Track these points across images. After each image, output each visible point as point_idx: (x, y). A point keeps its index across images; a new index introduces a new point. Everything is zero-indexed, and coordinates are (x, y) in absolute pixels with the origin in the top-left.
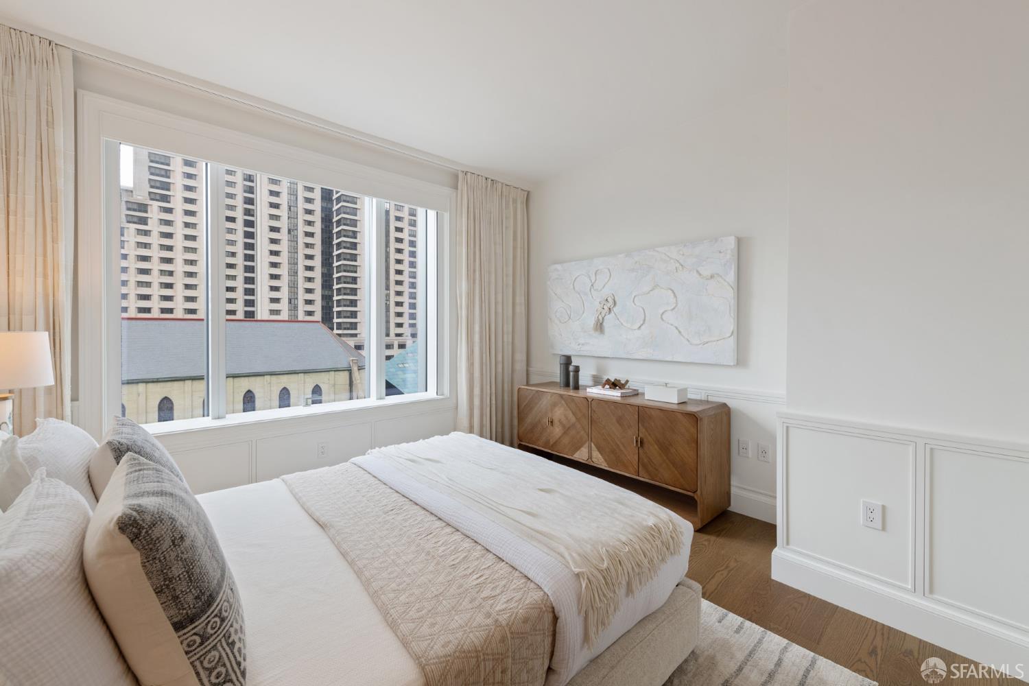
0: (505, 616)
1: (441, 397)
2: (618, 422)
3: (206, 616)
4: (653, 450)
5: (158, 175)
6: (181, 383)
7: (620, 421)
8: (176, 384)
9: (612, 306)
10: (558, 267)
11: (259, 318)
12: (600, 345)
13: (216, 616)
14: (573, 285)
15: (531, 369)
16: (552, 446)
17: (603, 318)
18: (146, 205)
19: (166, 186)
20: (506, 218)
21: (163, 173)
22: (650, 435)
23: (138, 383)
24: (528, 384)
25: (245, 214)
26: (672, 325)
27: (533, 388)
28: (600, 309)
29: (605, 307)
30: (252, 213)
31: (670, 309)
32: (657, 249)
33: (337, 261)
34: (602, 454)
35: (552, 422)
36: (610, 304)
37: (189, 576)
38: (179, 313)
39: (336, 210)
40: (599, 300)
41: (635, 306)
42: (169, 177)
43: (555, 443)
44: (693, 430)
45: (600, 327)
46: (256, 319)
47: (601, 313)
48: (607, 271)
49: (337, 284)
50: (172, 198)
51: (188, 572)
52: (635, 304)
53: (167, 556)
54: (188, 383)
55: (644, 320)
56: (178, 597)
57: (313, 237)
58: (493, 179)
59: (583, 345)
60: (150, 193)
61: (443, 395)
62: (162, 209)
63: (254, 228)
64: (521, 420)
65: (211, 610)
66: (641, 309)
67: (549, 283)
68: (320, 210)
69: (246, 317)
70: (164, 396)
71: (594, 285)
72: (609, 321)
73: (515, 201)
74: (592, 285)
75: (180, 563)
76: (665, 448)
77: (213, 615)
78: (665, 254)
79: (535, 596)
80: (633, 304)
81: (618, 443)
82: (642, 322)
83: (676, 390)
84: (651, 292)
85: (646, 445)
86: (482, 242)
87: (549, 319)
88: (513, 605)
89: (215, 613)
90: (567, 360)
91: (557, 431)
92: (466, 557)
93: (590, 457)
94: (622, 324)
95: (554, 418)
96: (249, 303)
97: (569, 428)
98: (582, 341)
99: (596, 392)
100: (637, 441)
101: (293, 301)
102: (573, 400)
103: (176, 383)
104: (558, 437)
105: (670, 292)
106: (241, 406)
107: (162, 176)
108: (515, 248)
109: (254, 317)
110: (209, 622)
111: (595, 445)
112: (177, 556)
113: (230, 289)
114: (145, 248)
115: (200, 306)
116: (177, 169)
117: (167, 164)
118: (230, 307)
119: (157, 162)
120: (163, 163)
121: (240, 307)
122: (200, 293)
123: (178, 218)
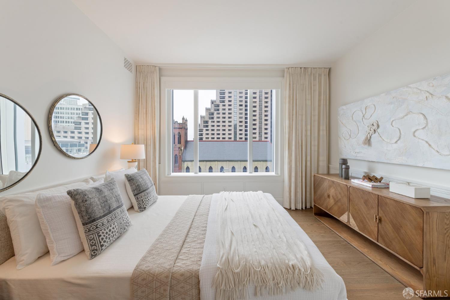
0: (176, 269)
1: (277, 175)
2: (365, 203)
3: (91, 224)
4: (388, 227)
7: (366, 202)
9: (376, 129)
10: (344, 107)
12: (369, 153)
13: (95, 225)
14: (352, 117)
15: (330, 166)
16: (329, 210)
17: (370, 137)
18: (219, 105)
19: (224, 98)
20: (314, 85)
21: (223, 93)
22: (386, 216)
23: (215, 161)
24: (318, 173)
25: (245, 103)
26: (423, 140)
27: (320, 176)
28: (368, 131)
29: (371, 129)
30: (247, 102)
31: (421, 128)
32: (409, 86)
34: (355, 221)
35: (329, 196)
36: (376, 127)
37: (87, 212)
38: (227, 139)
40: (367, 125)
41: (393, 128)
42: (225, 94)
43: (330, 208)
44: (420, 220)
45: (368, 142)
47: (369, 133)
48: (373, 106)
50: (225, 101)
51: (86, 210)
52: (393, 126)
53: (80, 204)
55: (400, 137)
56: (83, 216)
57: (268, 108)
58: (305, 67)
59: (358, 153)
60: (220, 101)
61: (278, 174)
62: (223, 105)
63: (247, 107)
64: (315, 192)
65: (93, 223)
66: (397, 129)
67: (339, 117)
68: (270, 96)
70: (221, 166)
71: (365, 116)
72: (375, 138)
73: (320, 75)
74: (363, 116)
75: (84, 207)
76: (397, 228)
77: (93, 225)
78: (417, 88)
79: (195, 267)
80: (392, 127)
81: (365, 217)
82: (398, 139)
83: (414, 188)
84: (405, 117)
85: (383, 222)
86: (297, 101)
87: (339, 138)
88: (184, 266)
89: (94, 225)
90: (344, 162)
91: (332, 201)
92: (196, 241)
93: (349, 221)
94: (383, 140)
95: (330, 194)
96: (246, 135)
97: (337, 201)
98: (357, 151)
99: (356, 182)
100: (376, 218)
101: (260, 133)
102: (339, 185)
104: (332, 205)
105: (421, 116)
107: (223, 95)
108: (319, 101)
110: (92, 226)
111: (351, 214)
112: (83, 205)
113: (241, 130)
114: (219, 118)
115: (232, 136)
116: (227, 92)
117: (224, 90)
118: (241, 136)
119: (222, 90)
120: (223, 90)
121: (243, 136)
122: (232, 132)
123: (227, 107)
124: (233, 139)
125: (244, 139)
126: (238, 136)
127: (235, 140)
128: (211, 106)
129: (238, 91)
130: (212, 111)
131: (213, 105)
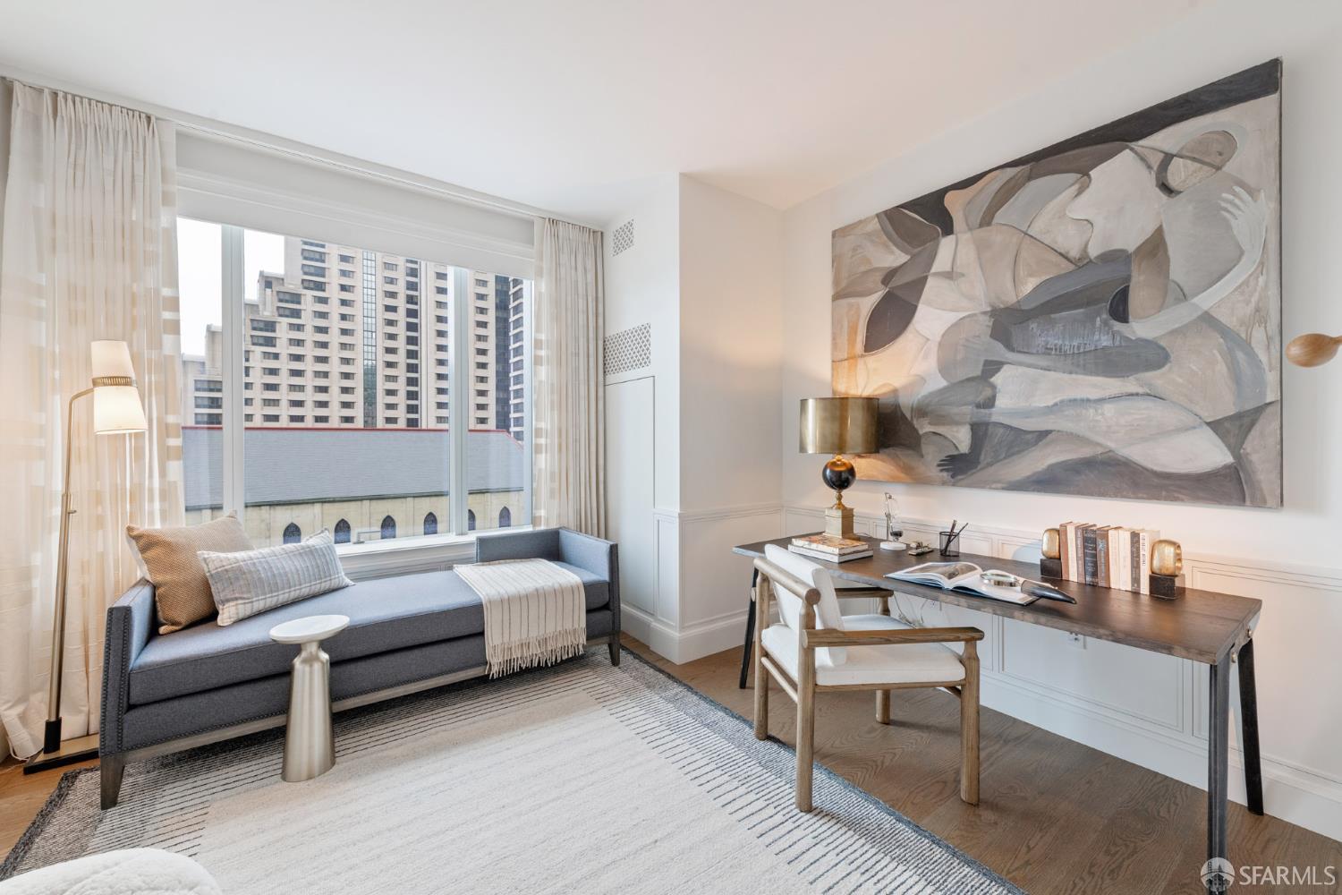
5: (312, 259)
6: (359, 503)
8: (353, 505)
11: (424, 427)
18: (297, 295)
19: (321, 272)
21: (317, 256)
25: (408, 302)
30: (415, 300)
33: (514, 357)
38: (335, 422)
39: (514, 294)
42: (323, 261)
46: (419, 428)
49: (514, 384)
50: (327, 286)
54: (366, 503)
57: (486, 327)
60: (303, 280)
62: (317, 299)
63: (417, 318)
68: (494, 293)
69: (408, 426)
70: (340, 519)
96: (412, 409)
103: (353, 503)
106: (422, 529)
107: (317, 260)
109: (417, 426)
113: (390, 393)
114: (298, 345)
115: (358, 412)
116: (333, 251)
117: (323, 246)
118: (391, 413)
119: (312, 244)
120: (317, 245)
121: (401, 414)
122: (358, 397)
123: (335, 309)
124: (359, 423)
125: (402, 424)
126: (381, 414)
127: (370, 425)
128: (263, 295)
129: (380, 258)
130: (266, 313)
131: (268, 291)
